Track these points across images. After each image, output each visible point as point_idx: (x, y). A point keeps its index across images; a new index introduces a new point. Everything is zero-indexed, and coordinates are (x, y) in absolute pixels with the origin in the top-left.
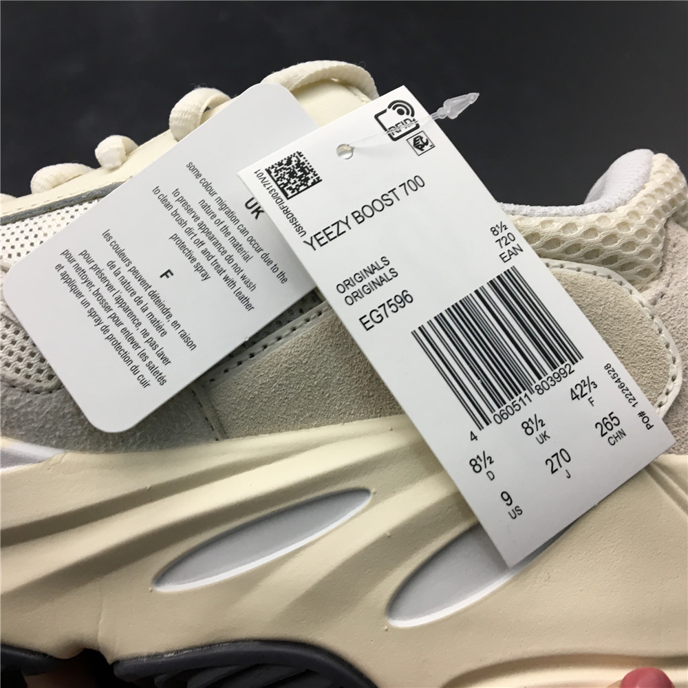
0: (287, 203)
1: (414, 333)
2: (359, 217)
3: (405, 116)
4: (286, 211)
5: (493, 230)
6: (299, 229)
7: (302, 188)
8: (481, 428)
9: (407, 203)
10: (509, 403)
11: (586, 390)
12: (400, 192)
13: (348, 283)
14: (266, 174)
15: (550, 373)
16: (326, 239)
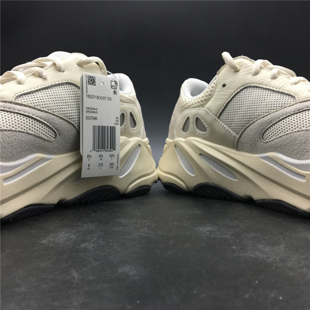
0: (88, 85)
1: (93, 126)
2: (98, 98)
3: (115, 85)
4: (87, 86)
5: (116, 118)
6: (87, 92)
7: (92, 84)
8: (93, 150)
9: (106, 101)
10: (100, 149)
11: (112, 156)
12: (107, 98)
13: (88, 108)
14: (87, 76)
15: (109, 149)
16: (90, 97)
